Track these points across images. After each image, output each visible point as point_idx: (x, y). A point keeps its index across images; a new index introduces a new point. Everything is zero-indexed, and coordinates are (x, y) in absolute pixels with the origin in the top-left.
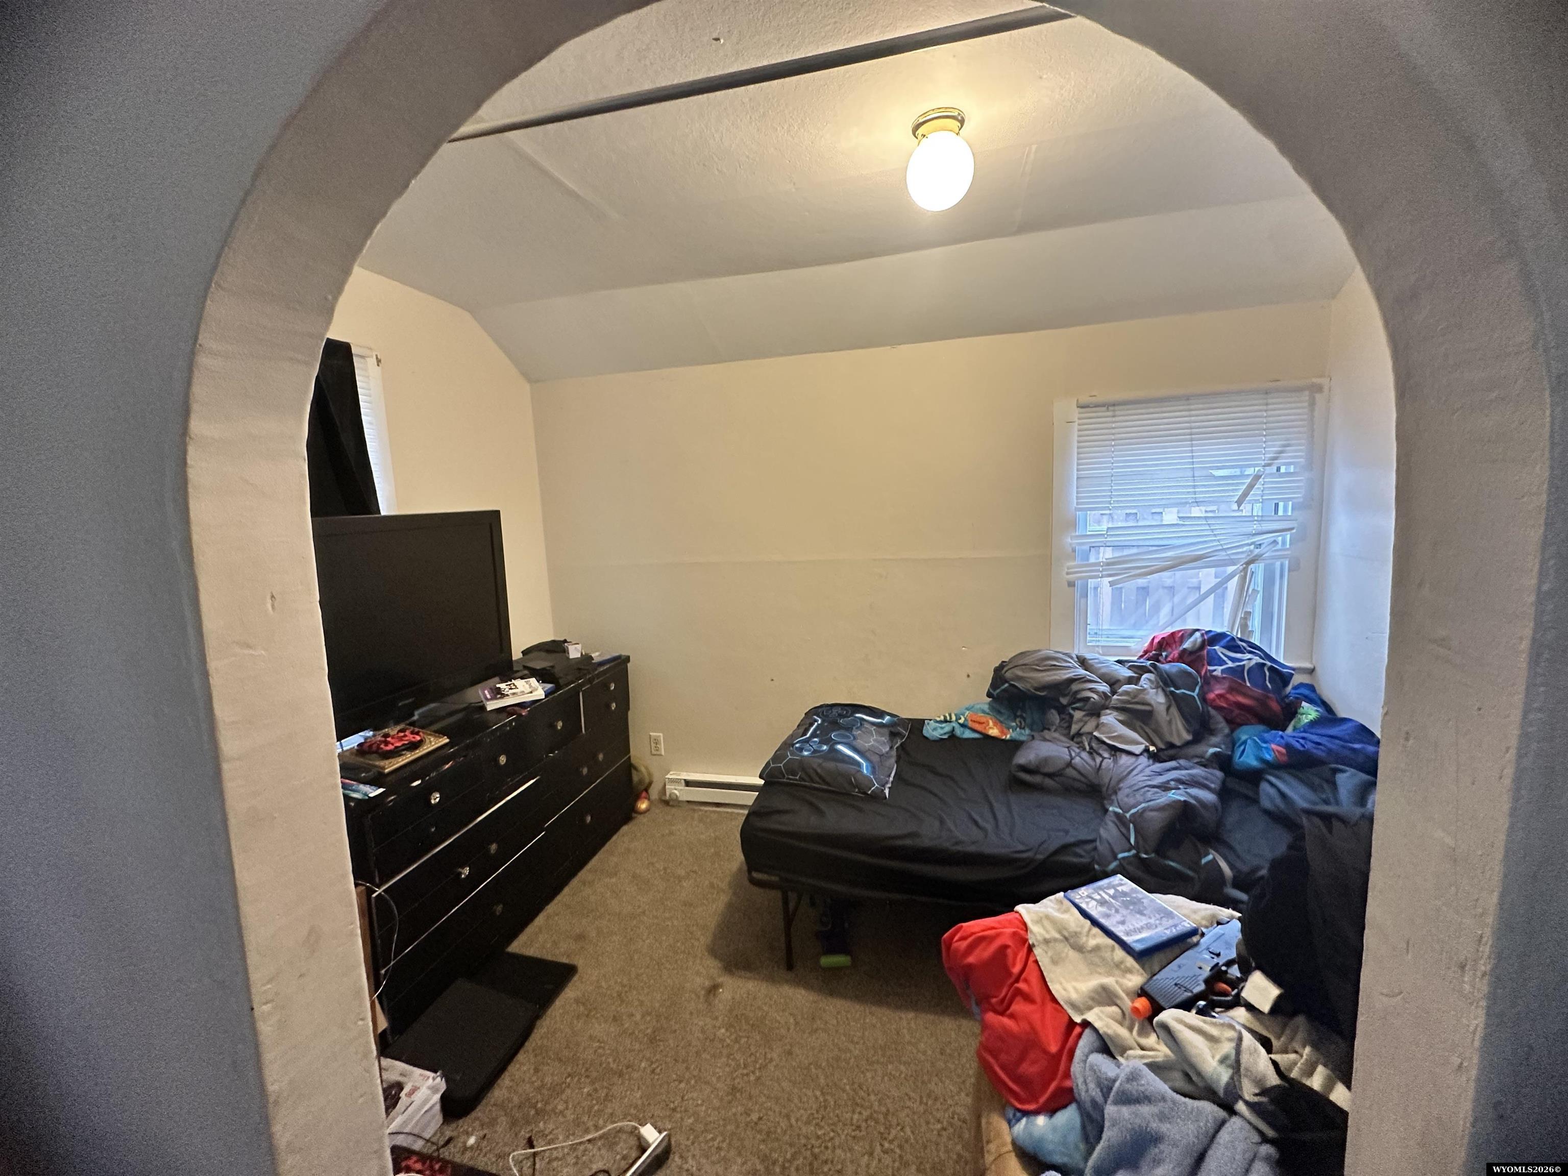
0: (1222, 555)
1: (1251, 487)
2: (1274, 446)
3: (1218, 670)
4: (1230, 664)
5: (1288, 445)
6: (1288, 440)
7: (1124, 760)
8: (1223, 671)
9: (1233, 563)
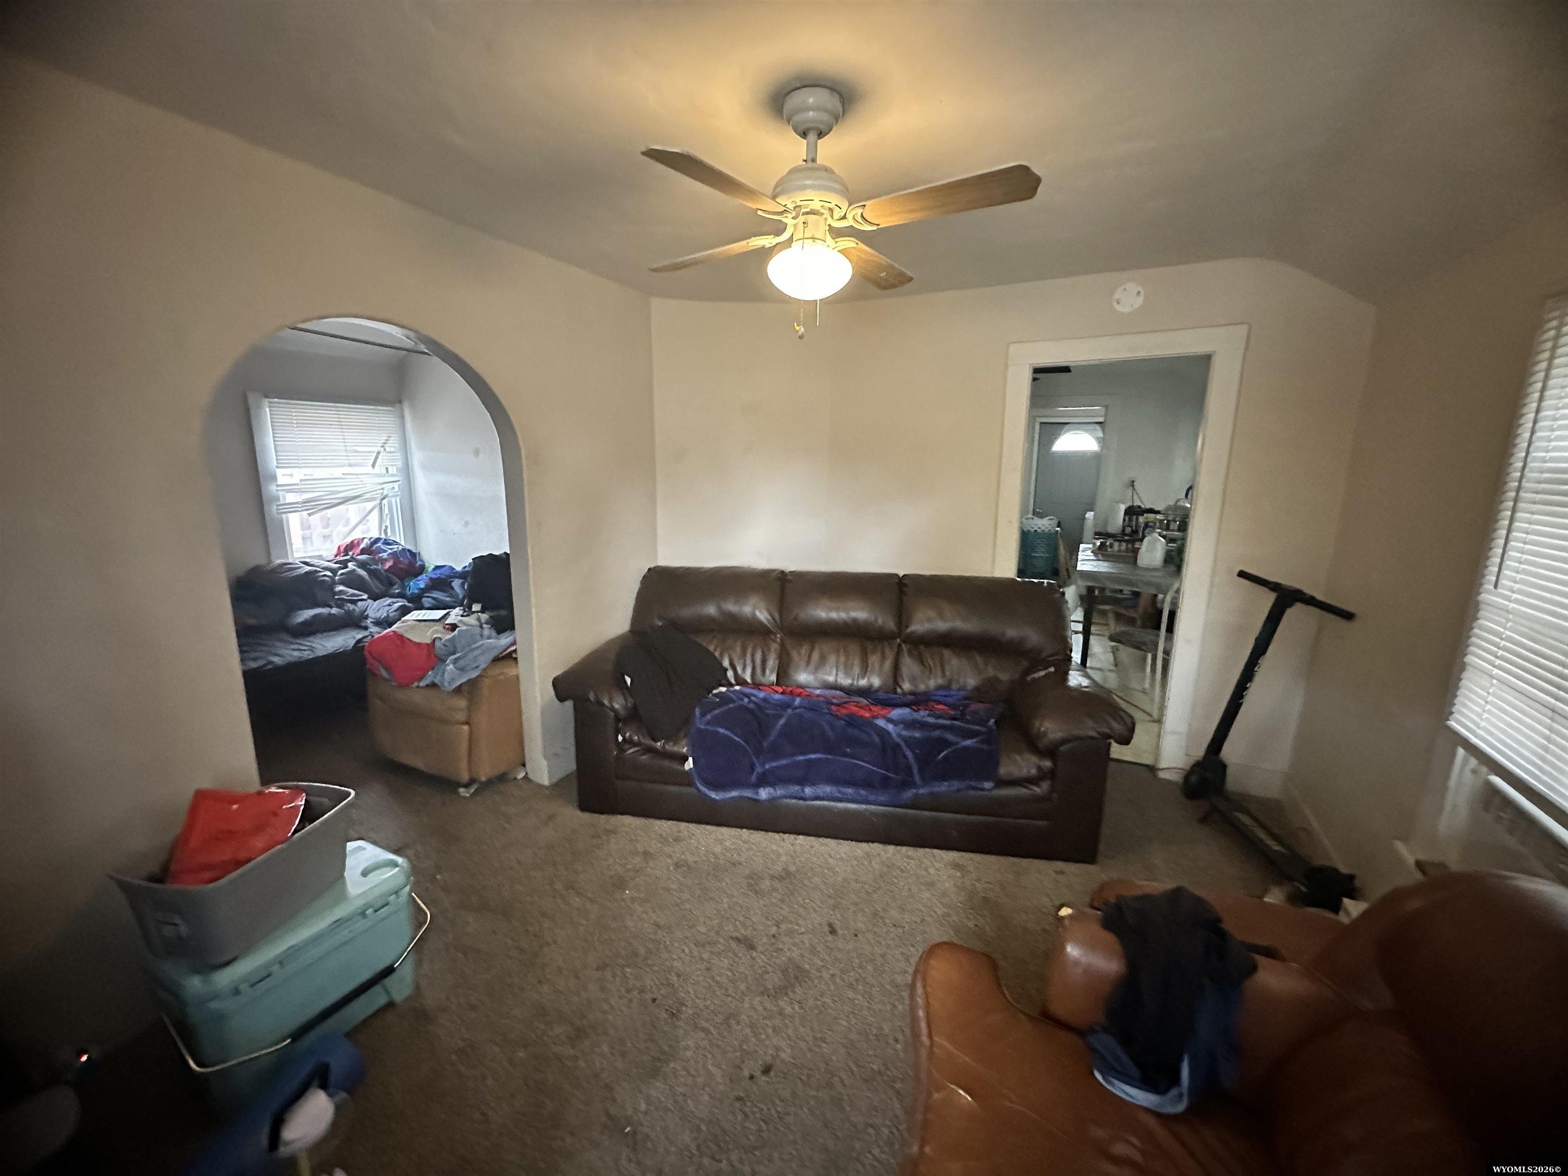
0: (367, 496)
1: (376, 458)
2: (383, 436)
3: (385, 555)
4: (390, 551)
5: (390, 437)
6: (389, 434)
7: (360, 603)
8: (388, 555)
9: (374, 499)
